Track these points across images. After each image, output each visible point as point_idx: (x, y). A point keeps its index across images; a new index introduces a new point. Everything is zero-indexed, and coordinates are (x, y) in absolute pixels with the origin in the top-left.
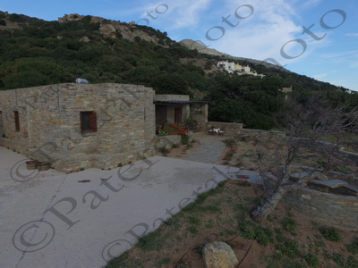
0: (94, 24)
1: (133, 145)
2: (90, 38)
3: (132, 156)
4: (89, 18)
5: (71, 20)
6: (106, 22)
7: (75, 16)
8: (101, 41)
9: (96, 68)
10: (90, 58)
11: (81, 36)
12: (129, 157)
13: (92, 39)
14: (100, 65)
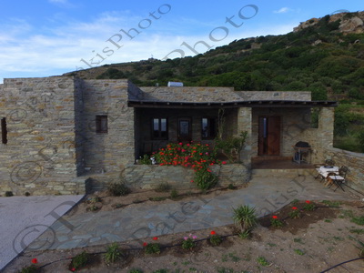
0: (333, 23)
2: (323, 40)
4: (327, 18)
5: (307, 26)
6: (349, 15)
7: (311, 21)
8: (337, 41)
9: (313, 74)
10: (309, 63)
11: (313, 41)
12: (27, 186)
13: (326, 41)
14: (319, 69)
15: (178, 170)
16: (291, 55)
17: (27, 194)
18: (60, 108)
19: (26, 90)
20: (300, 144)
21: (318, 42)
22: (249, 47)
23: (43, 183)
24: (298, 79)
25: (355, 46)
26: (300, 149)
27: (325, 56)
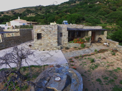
1: (52, 45)
3: (49, 48)
8: (103, 2)
9: (96, 14)
10: (95, 10)
11: (96, 2)
12: (48, 48)
13: (100, 2)
14: (98, 13)
15: (78, 44)
16: (90, 7)
17: (48, 50)
18: (54, 32)
19: (46, 28)
20: (99, 38)
21: (98, 3)
22: (75, 3)
23: (51, 48)
24: (92, 15)
25: (109, 5)
26: (99, 39)
27: (100, 8)
